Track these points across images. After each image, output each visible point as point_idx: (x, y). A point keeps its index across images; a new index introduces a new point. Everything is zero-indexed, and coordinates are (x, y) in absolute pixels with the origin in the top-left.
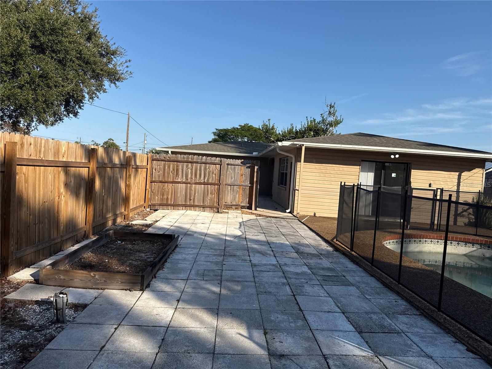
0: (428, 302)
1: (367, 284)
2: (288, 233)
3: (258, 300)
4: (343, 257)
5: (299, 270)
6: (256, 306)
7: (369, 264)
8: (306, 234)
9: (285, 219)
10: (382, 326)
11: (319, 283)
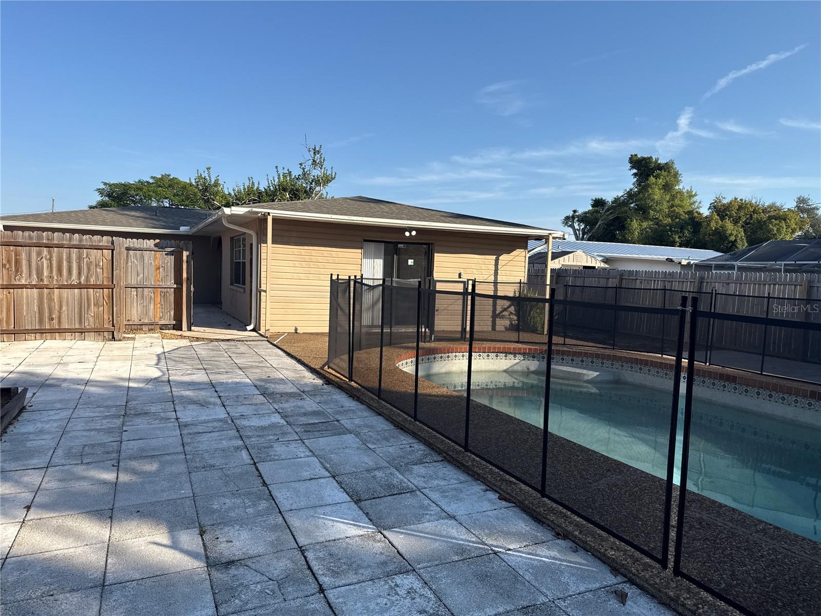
0: (453, 441)
1: (372, 427)
2: (250, 364)
3: (190, 481)
4: (337, 393)
5: (265, 422)
6: (186, 491)
7: (375, 397)
8: (281, 362)
9: (245, 342)
10: (390, 486)
11: (297, 438)
